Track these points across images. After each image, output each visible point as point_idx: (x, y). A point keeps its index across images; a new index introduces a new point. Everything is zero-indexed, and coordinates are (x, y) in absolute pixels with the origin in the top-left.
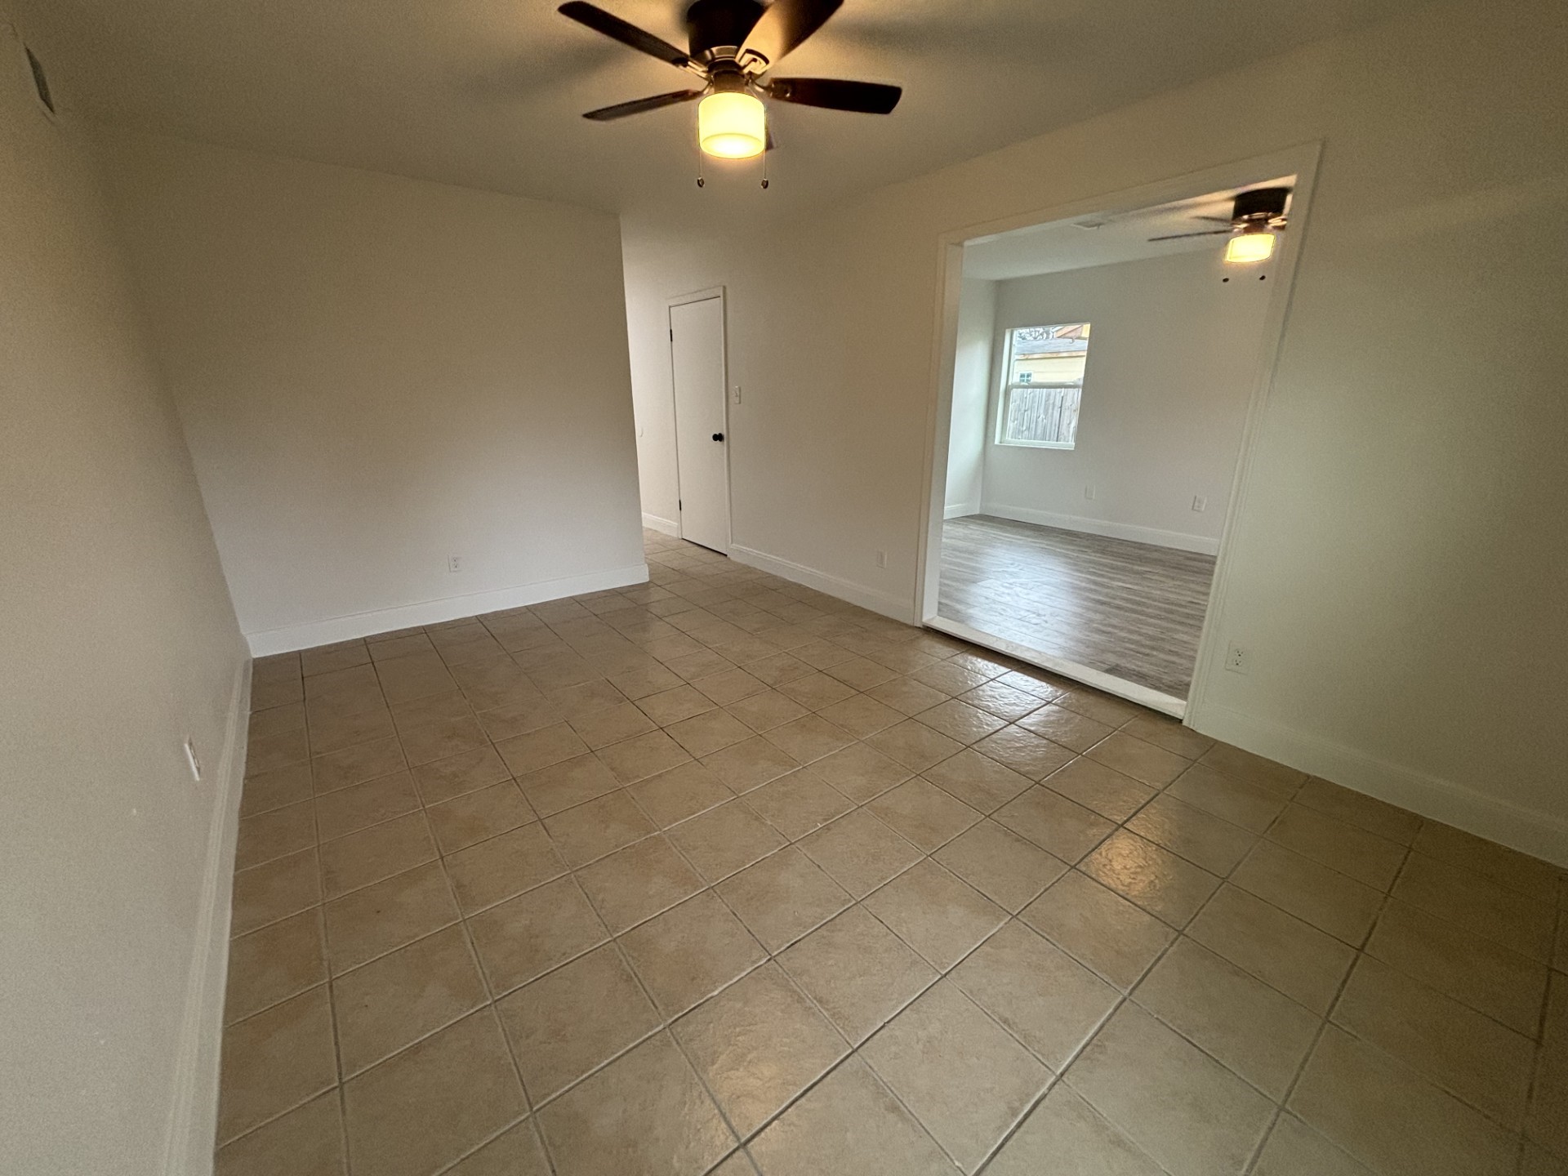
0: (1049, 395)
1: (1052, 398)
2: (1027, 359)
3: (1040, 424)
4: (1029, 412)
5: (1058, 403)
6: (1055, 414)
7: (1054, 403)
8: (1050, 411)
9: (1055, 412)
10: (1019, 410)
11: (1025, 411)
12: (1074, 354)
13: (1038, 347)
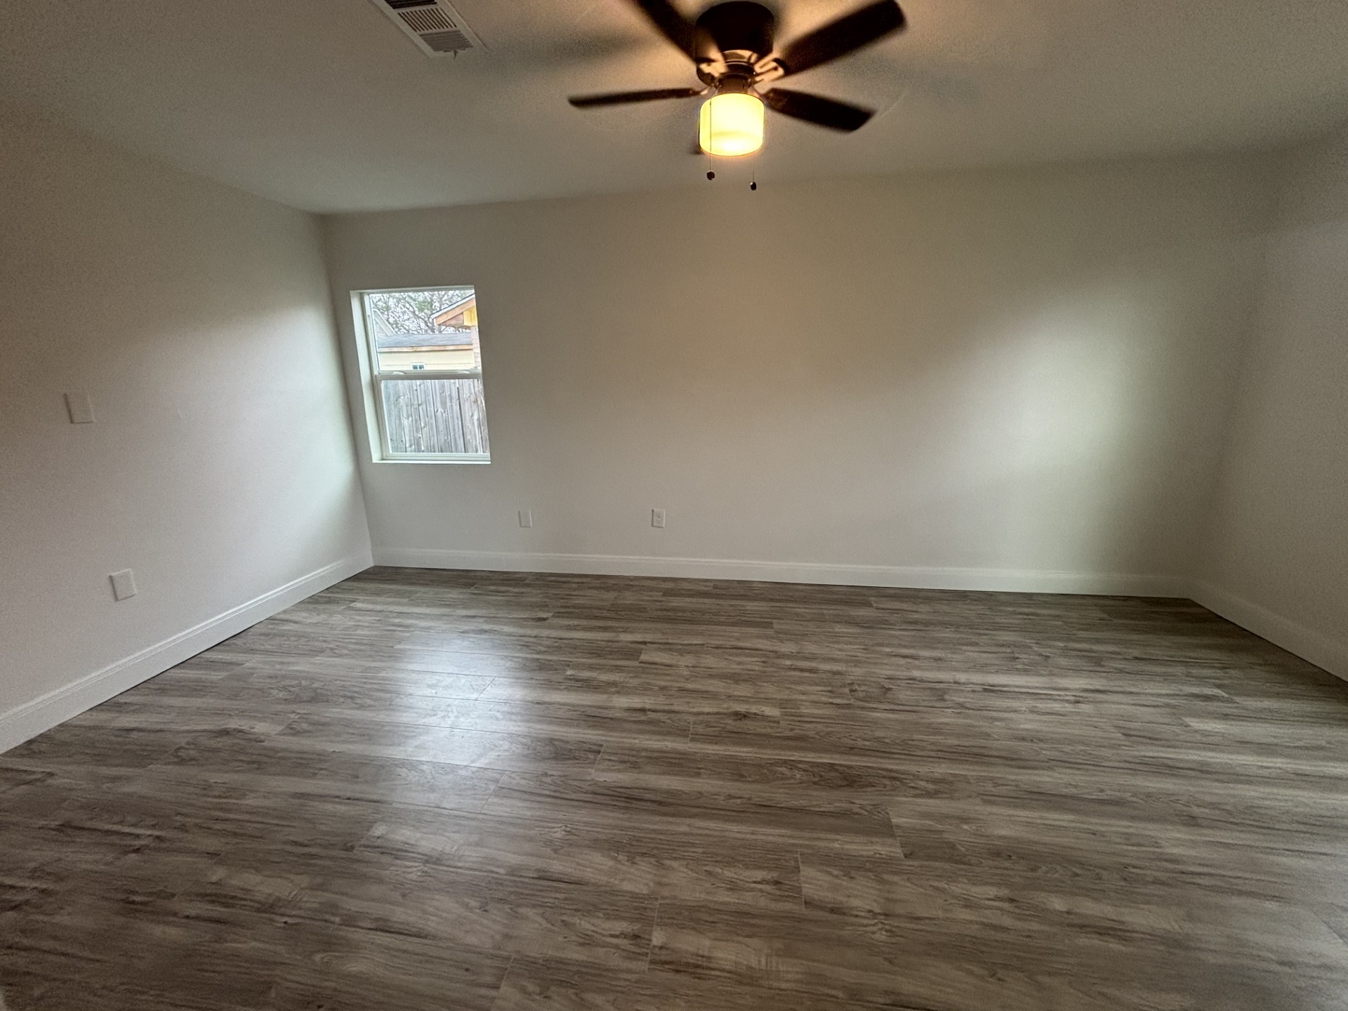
0: (443, 386)
1: (447, 389)
2: (416, 352)
3: (440, 421)
4: (424, 406)
5: (455, 395)
6: (454, 407)
7: (450, 395)
8: (449, 404)
9: (454, 404)
10: (412, 405)
11: (419, 405)
12: (460, 347)
13: (424, 340)
